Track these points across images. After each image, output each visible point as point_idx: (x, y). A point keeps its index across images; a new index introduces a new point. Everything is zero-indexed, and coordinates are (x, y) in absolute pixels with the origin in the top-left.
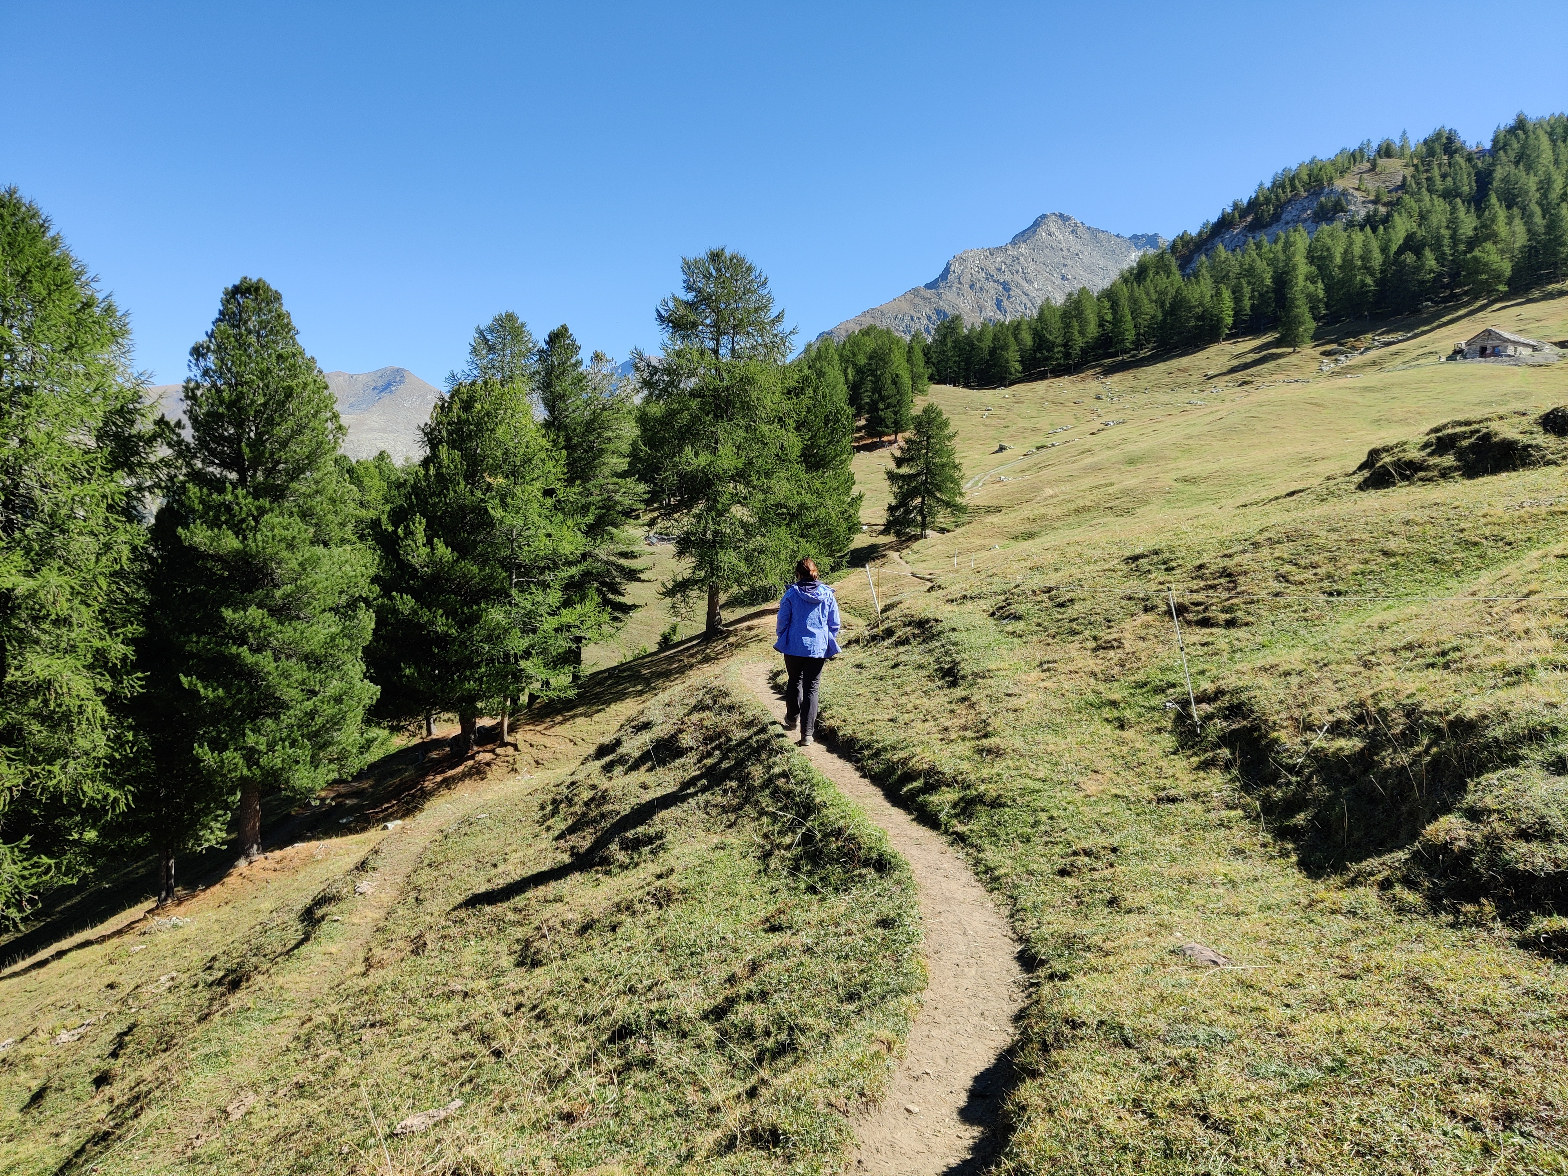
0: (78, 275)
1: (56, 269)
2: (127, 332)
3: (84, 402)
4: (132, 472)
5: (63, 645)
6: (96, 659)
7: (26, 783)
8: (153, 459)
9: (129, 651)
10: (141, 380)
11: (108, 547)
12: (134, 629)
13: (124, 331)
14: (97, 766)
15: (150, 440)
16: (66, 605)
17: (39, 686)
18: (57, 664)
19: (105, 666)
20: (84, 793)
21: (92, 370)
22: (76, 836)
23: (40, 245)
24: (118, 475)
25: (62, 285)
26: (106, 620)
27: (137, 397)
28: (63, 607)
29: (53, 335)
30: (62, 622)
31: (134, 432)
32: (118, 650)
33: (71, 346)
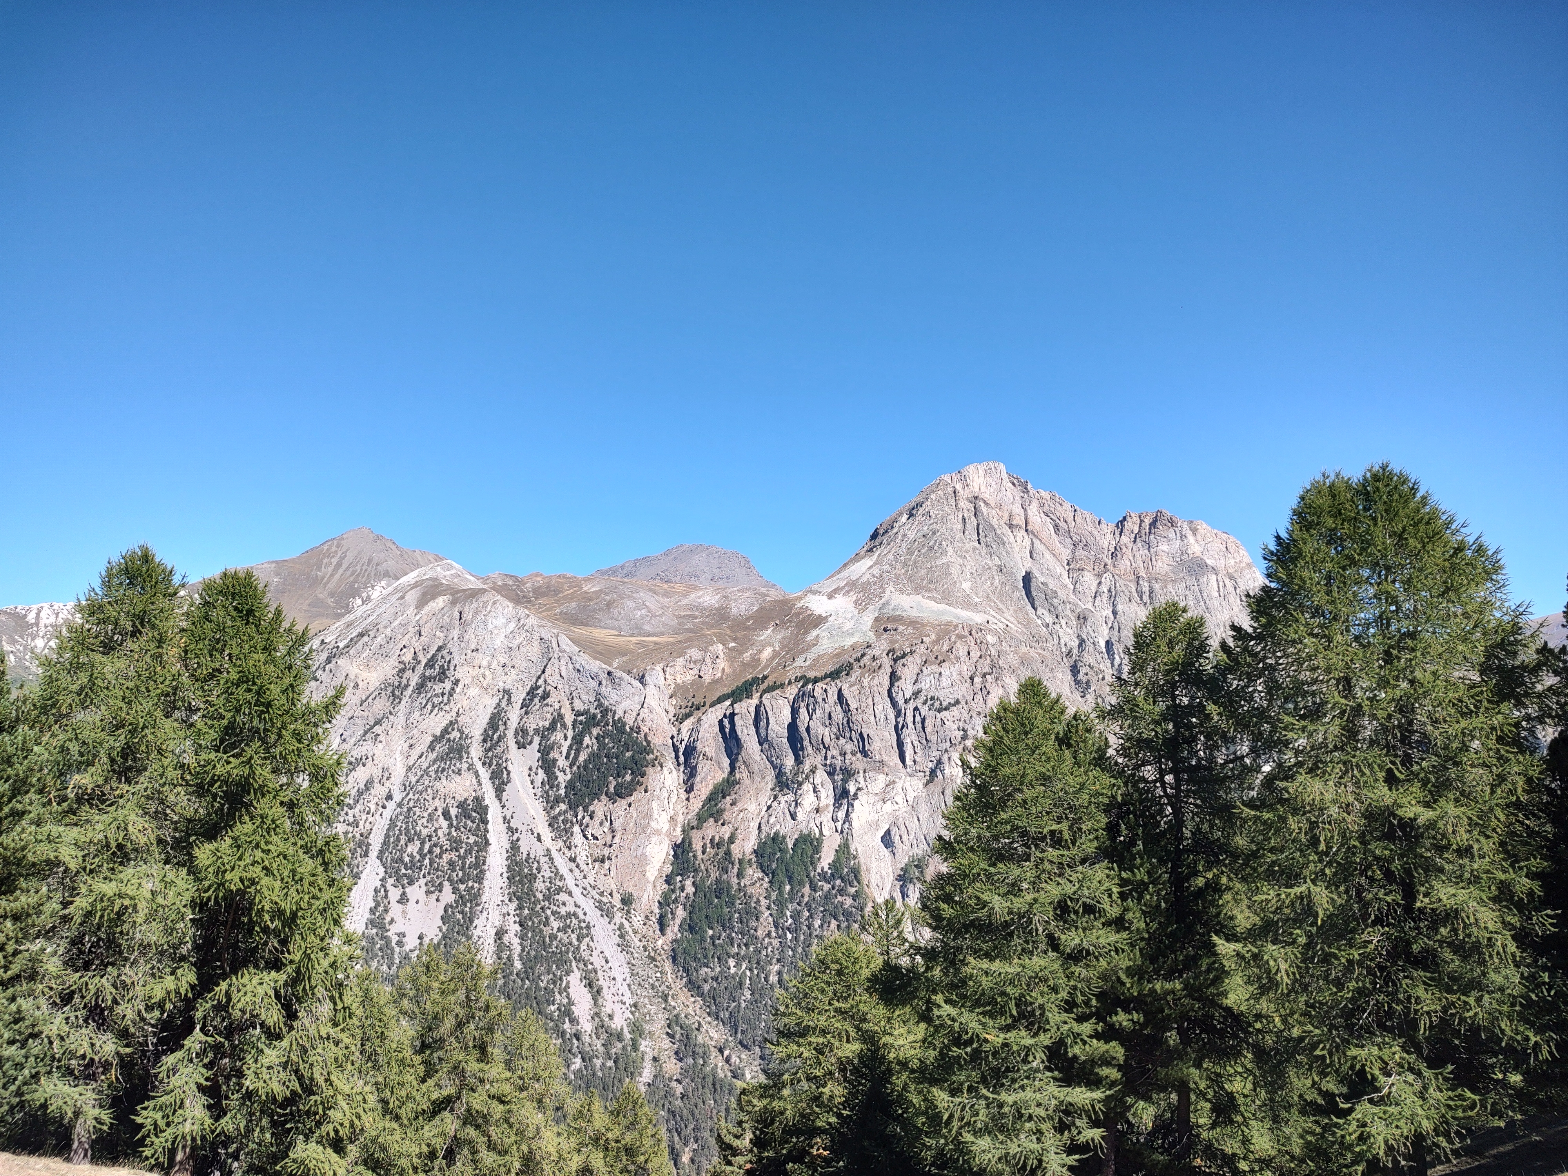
0: (1448, 524)
1: (1428, 523)
2: (1500, 567)
3: (1465, 640)
4: (1519, 704)
5: (1467, 875)
6: (1501, 892)
7: (1445, 1010)
8: (1539, 688)
9: (1536, 886)
10: (1520, 612)
11: (1501, 778)
12: (1536, 863)
13: (1497, 568)
14: (1513, 1005)
15: (1535, 670)
16: (1465, 836)
17: (1448, 915)
18: (1462, 895)
19: (1511, 900)
20: (1503, 1031)
21: (1469, 608)
22: (1500, 1076)
23: (1412, 505)
24: (1505, 707)
25: (1435, 536)
26: (1506, 852)
27: (1516, 629)
28: (1462, 837)
29: (1430, 582)
30: (1465, 852)
31: (1517, 663)
32: (1523, 884)
33: (1448, 589)
